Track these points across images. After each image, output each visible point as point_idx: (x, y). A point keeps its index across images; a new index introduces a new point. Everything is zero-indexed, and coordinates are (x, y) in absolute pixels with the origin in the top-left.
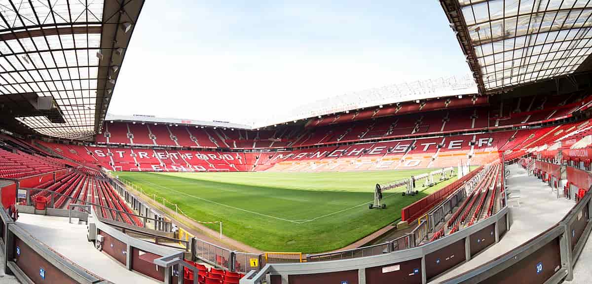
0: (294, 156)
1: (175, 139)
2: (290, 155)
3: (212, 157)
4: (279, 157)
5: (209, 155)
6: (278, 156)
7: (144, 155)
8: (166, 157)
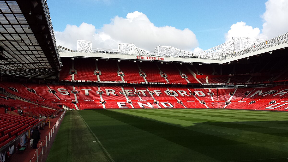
0: (276, 93)
1: (144, 76)
2: (271, 91)
3: (181, 94)
4: (258, 93)
5: (179, 91)
6: (256, 93)
7: (111, 92)
8: (133, 93)
